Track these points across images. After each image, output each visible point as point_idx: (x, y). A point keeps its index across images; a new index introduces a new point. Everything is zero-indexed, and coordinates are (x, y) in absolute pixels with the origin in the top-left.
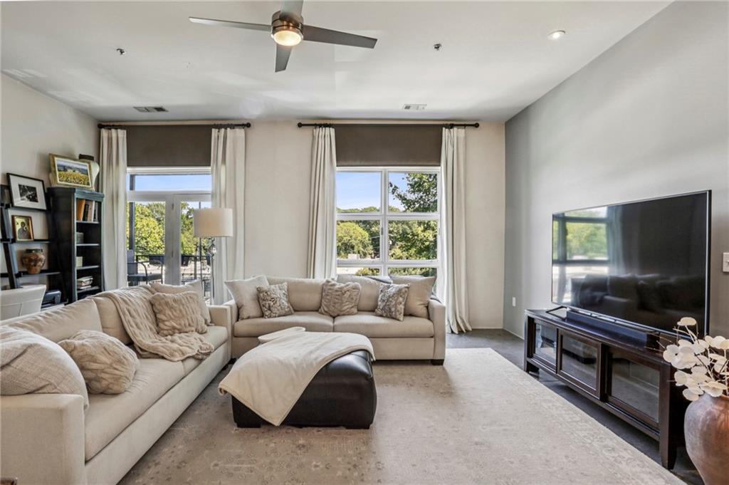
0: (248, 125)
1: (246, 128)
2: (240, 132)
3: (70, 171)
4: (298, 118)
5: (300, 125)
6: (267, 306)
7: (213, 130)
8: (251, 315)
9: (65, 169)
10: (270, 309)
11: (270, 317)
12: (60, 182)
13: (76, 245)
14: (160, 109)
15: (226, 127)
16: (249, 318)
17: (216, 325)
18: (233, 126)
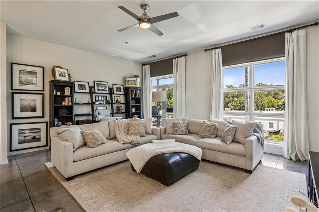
0: (186, 55)
1: (185, 56)
2: (183, 59)
3: (130, 81)
4: (204, 47)
5: (206, 50)
6: (175, 130)
7: (173, 59)
8: (169, 133)
9: (128, 81)
10: (176, 131)
11: (176, 134)
12: (127, 85)
13: (131, 105)
14: (154, 56)
15: (177, 57)
16: (169, 134)
17: (153, 135)
18: (180, 57)
